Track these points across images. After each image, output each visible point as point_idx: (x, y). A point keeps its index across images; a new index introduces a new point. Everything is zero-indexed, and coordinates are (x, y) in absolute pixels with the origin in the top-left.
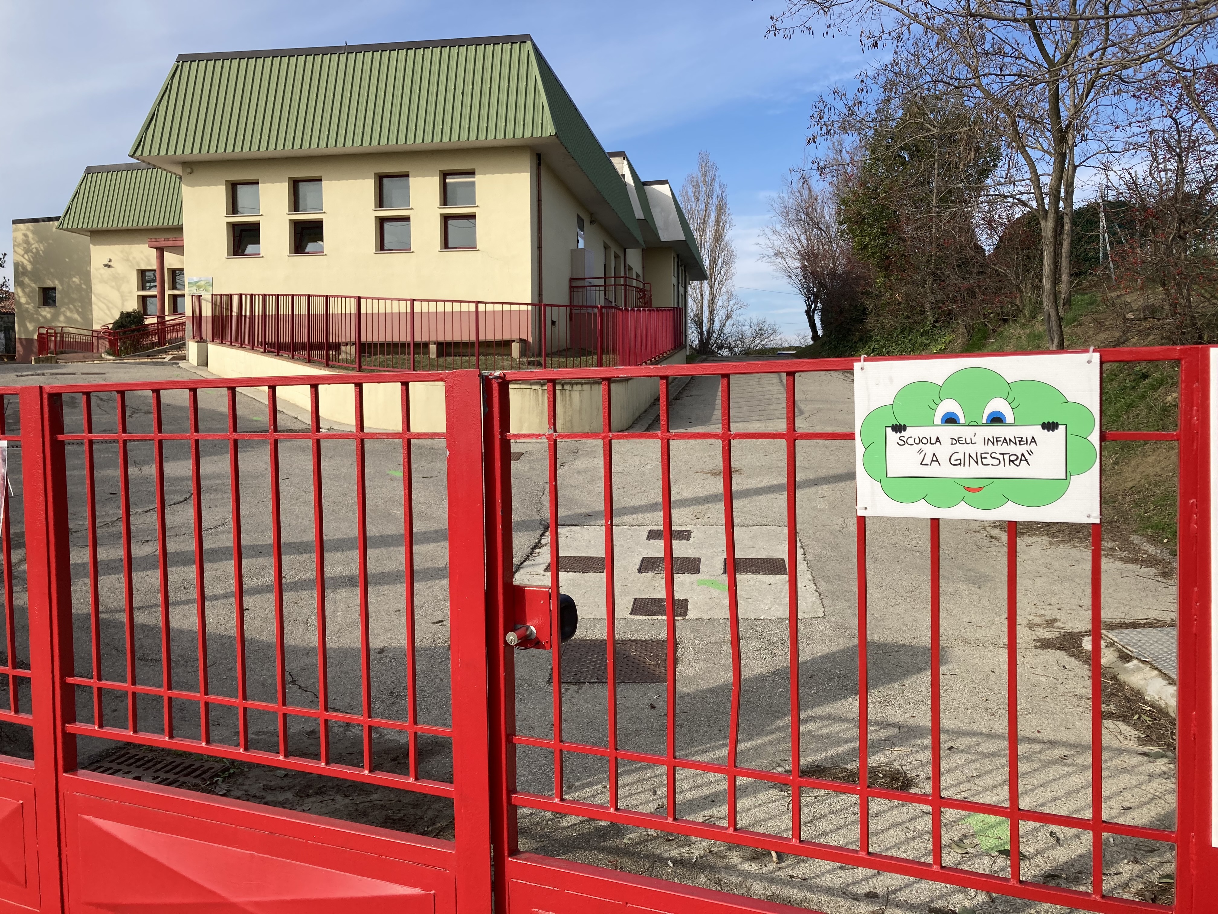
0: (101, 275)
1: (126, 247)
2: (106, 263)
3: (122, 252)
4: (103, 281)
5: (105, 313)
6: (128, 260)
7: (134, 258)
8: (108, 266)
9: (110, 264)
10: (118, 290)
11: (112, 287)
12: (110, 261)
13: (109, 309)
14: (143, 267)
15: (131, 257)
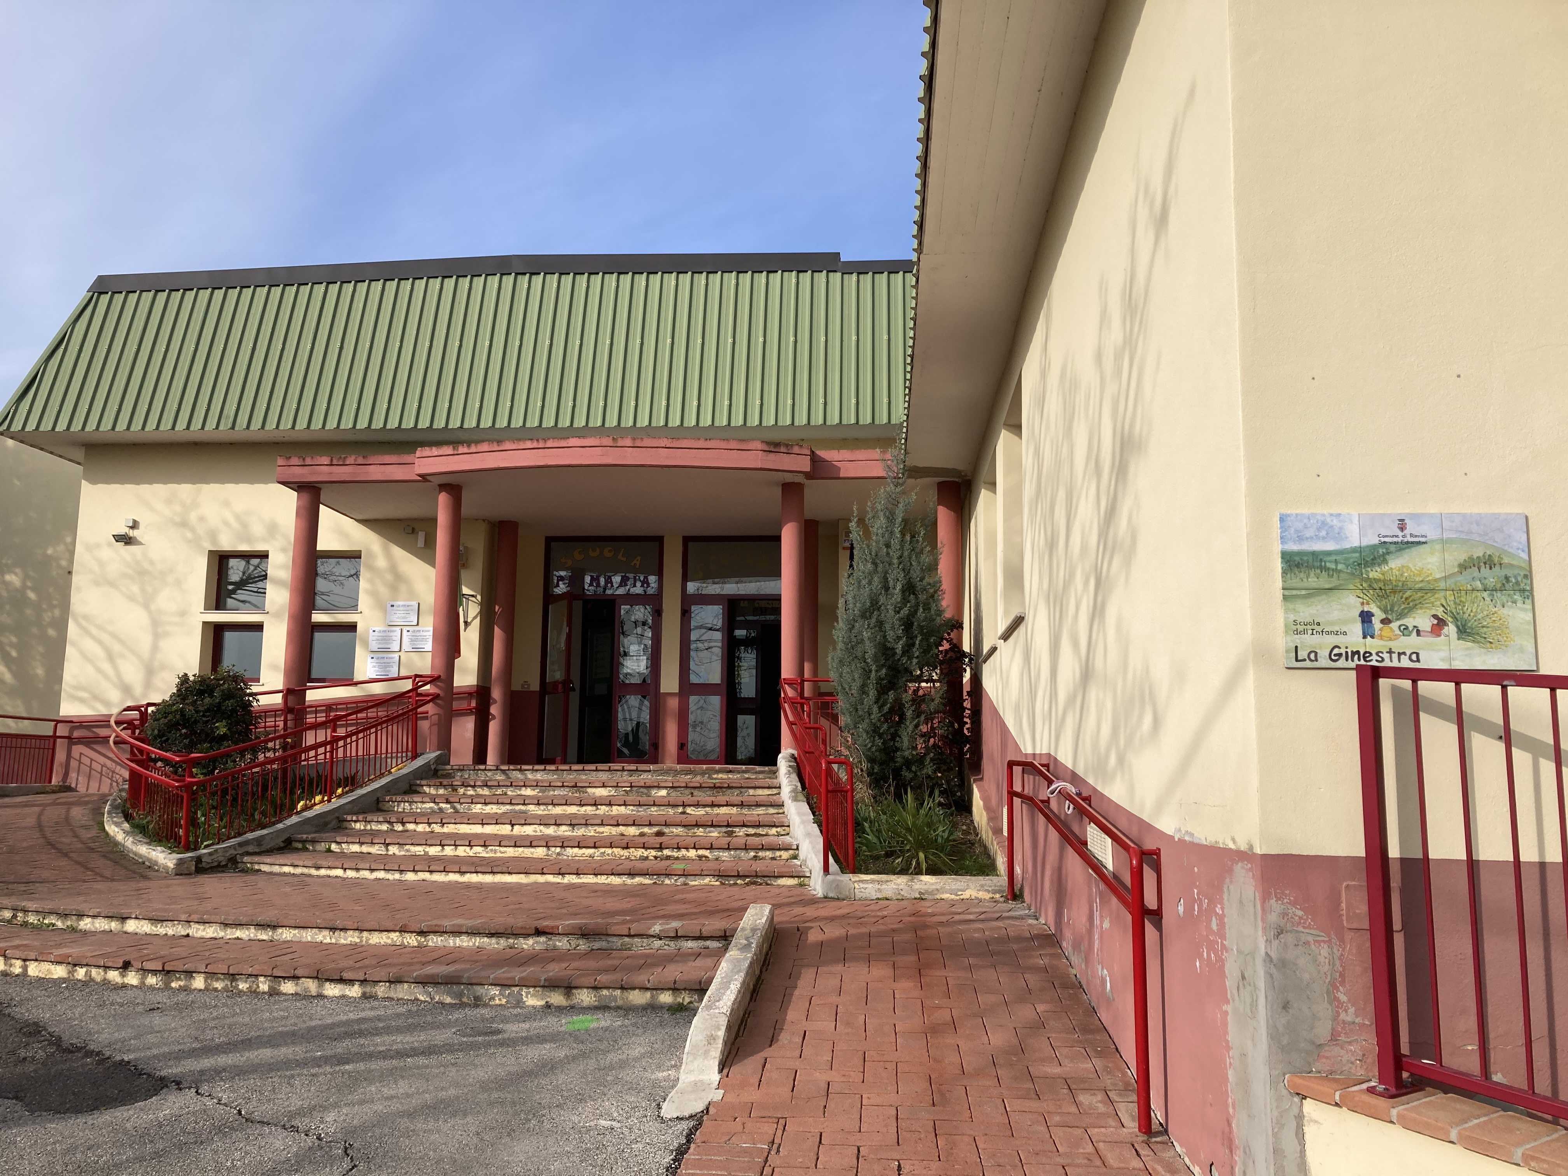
0: (101, 564)
1: (185, 490)
2: (123, 530)
3: (169, 502)
4: (104, 581)
5: (99, 670)
6: (184, 524)
7: (202, 519)
8: (126, 540)
9: (132, 533)
10: (146, 606)
11: (131, 598)
12: (135, 525)
13: (111, 657)
14: (226, 544)
15: (193, 517)
